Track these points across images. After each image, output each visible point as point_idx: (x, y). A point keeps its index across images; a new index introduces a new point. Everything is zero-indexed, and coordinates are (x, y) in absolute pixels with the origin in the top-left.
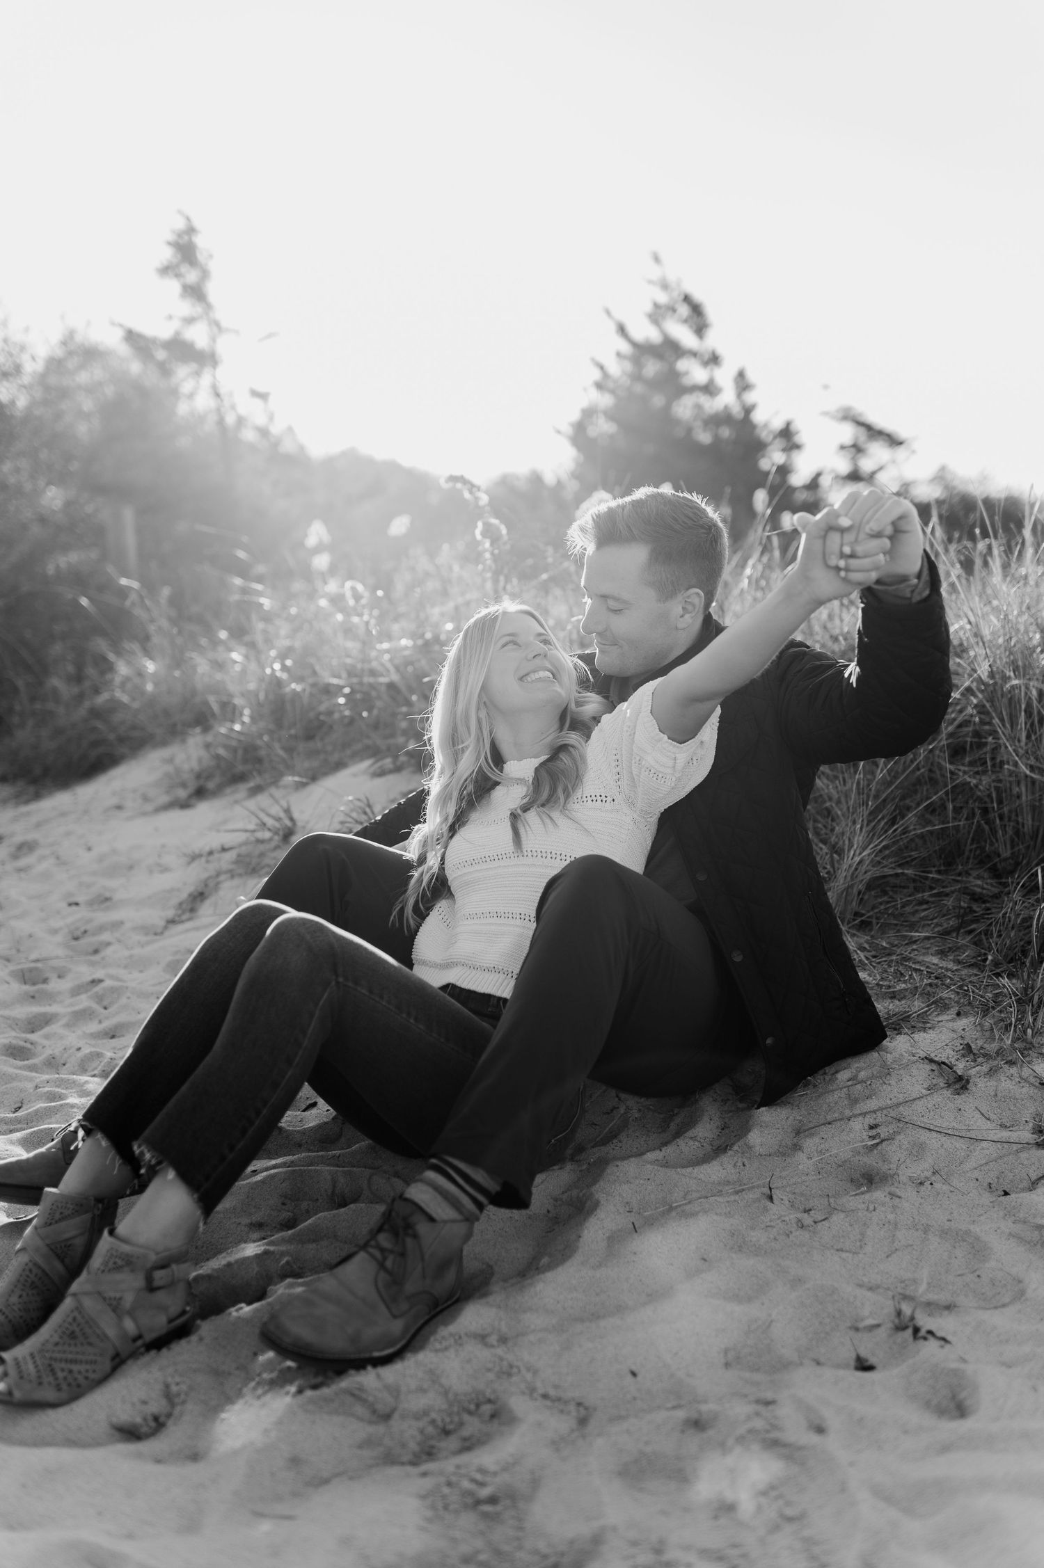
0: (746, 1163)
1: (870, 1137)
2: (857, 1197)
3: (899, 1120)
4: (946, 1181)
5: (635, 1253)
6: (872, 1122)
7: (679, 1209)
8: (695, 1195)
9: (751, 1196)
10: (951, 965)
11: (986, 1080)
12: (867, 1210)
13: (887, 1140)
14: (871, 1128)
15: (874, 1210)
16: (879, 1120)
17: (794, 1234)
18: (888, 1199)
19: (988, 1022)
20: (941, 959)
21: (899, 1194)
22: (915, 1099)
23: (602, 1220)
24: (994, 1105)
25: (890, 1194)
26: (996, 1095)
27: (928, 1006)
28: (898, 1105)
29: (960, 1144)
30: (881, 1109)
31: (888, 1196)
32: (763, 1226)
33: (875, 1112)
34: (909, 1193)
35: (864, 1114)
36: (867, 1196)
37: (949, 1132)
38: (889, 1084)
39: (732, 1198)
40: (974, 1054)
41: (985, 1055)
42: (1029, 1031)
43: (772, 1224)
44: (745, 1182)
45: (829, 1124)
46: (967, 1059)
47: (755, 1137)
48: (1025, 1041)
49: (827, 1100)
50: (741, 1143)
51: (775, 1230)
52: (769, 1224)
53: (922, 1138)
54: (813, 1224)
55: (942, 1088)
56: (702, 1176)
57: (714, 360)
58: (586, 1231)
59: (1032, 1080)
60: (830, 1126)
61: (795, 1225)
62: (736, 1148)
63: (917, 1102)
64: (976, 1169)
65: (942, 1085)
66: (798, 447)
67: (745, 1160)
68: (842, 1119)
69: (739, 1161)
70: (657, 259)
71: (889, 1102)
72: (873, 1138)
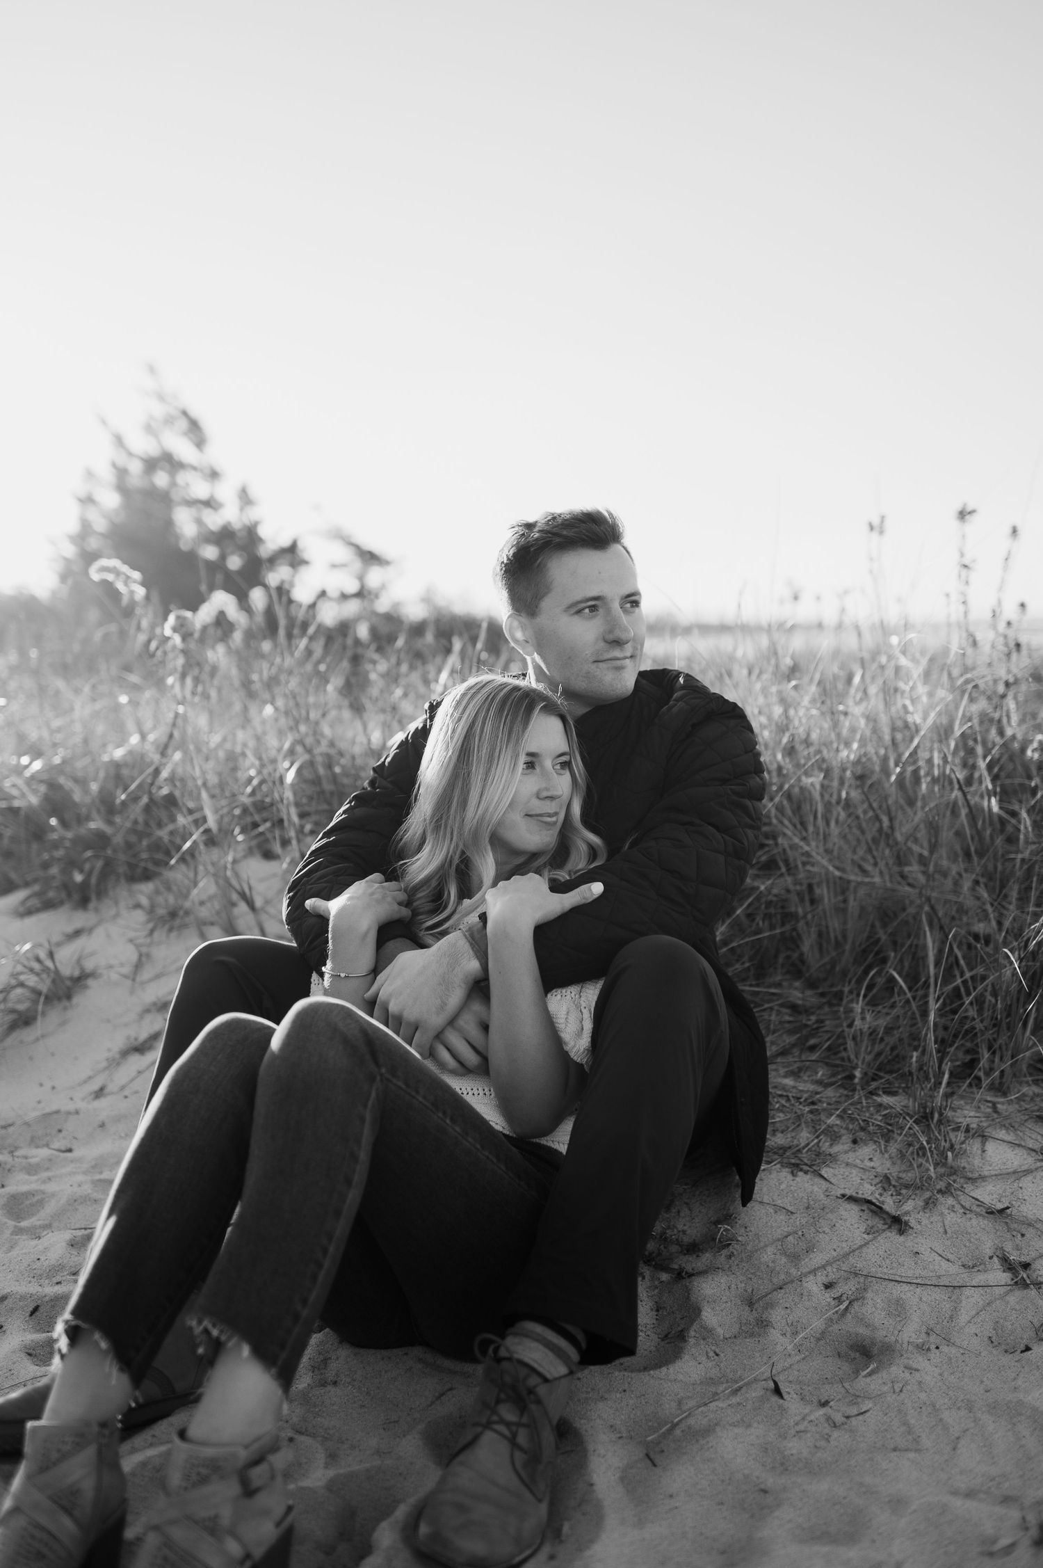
0: (717, 1351)
1: (834, 1299)
2: (873, 1377)
3: (856, 1274)
4: (948, 1342)
5: (671, 1496)
6: (826, 1280)
7: (683, 1426)
8: (691, 1403)
9: (754, 1395)
10: (812, 1087)
11: (927, 1215)
12: (894, 1392)
13: (857, 1299)
14: (828, 1286)
15: (901, 1391)
16: (832, 1277)
17: (832, 1438)
18: (907, 1375)
19: (893, 1148)
20: (795, 1080)
21: (915, 1366)
22: (861, 1247)
23: (604, 1456)
24: (948, 1243)
25: (905, 1367)
26: (946, 1232)
27: (817, 1137)
28: (846, 1255)
29: (938, 1294)
30: (829, 1263)
31: (906, 1371)
32: (793, 1432)
33: (824, 1267)
34: (919, 1361)
35: (814, 1272)
36: (884, 1374)
37: (919, 1281)
38: (824, 1232)
39: (734, 1400)
40: (894, 1186)
41: (907, 1187)
42: (949, 1154)
43: (801, 1427)
44: (731, 1376)
45: (781, 1288)
46: (890, 1193)
47: (709, 1316)
48: (945, 1165)
49: (762, 1260)
50: (695, 1326)
51: (809, 1435)
52: (798, 1428)
53: (894, 1291)
54: (845, 1420)
55: (884, 1230)
56: (680, 1377)
57: (214, 475)
58: (595, 1476)
59: (978, 1210)
60: (782, 1291)
61: (826, 1425)
62: (692, 1333)
63: (865, 1250)
64: (970, 1322)
65: (880, 1226)
66: (305, 562)
67: (713, 1348)
68: (792, 1282)
69: (709, 1351)
70: (152, 370)
71: (835, 1254)
72: (839, 1299)
